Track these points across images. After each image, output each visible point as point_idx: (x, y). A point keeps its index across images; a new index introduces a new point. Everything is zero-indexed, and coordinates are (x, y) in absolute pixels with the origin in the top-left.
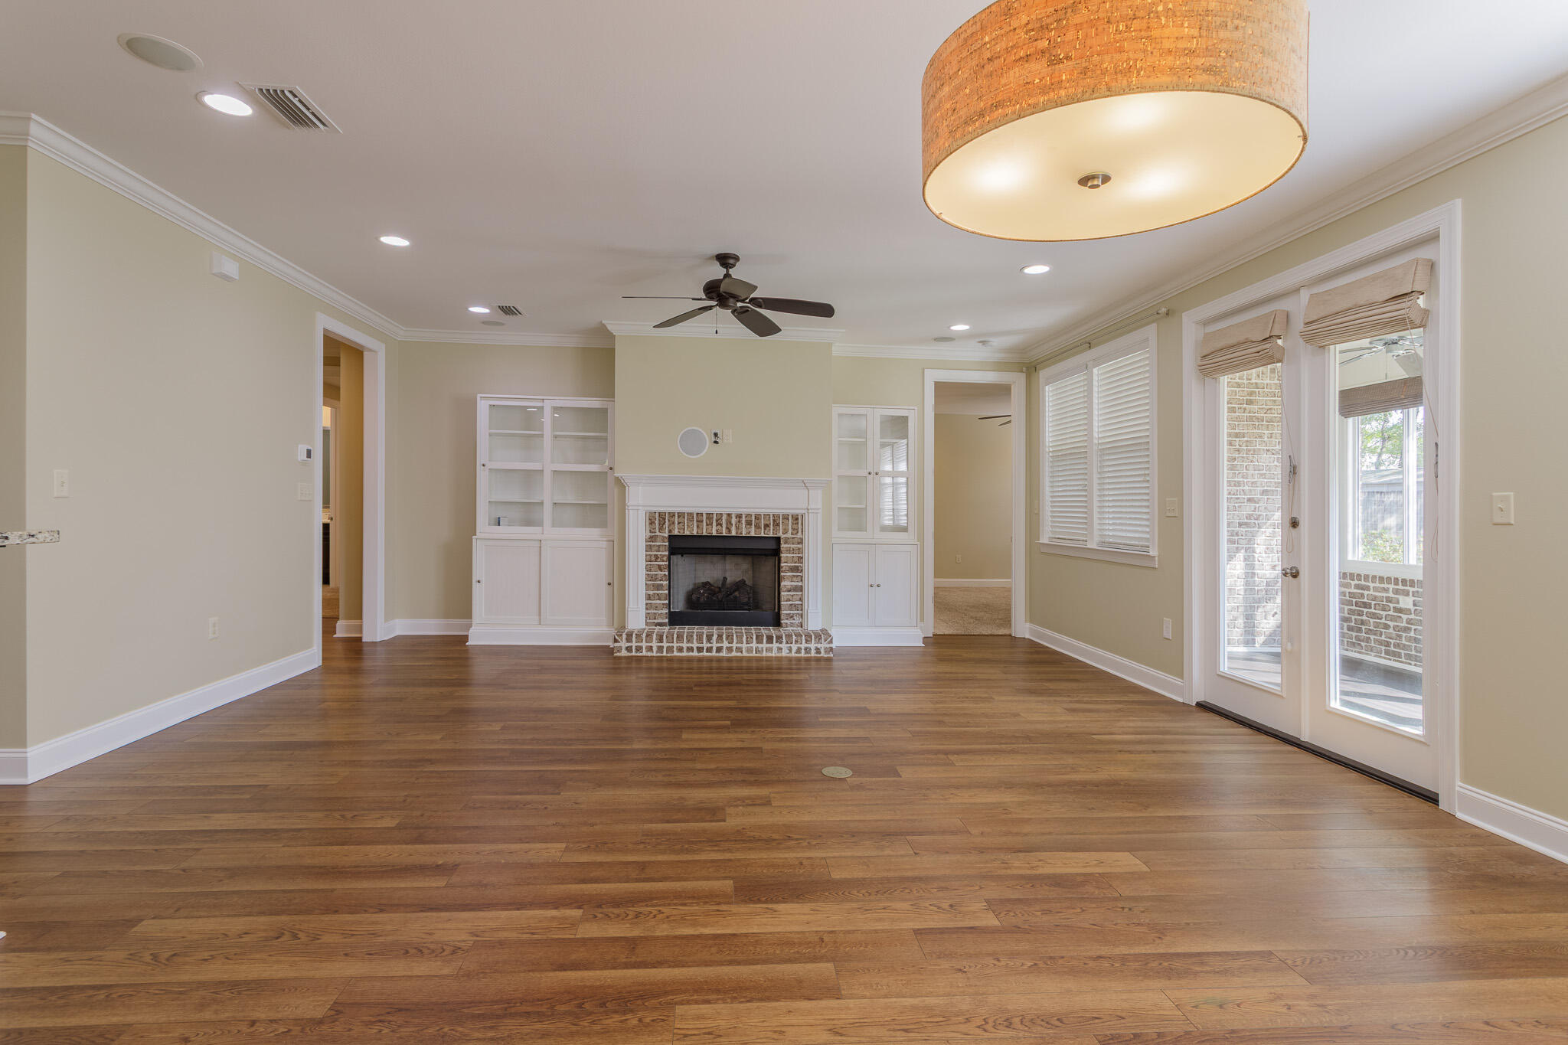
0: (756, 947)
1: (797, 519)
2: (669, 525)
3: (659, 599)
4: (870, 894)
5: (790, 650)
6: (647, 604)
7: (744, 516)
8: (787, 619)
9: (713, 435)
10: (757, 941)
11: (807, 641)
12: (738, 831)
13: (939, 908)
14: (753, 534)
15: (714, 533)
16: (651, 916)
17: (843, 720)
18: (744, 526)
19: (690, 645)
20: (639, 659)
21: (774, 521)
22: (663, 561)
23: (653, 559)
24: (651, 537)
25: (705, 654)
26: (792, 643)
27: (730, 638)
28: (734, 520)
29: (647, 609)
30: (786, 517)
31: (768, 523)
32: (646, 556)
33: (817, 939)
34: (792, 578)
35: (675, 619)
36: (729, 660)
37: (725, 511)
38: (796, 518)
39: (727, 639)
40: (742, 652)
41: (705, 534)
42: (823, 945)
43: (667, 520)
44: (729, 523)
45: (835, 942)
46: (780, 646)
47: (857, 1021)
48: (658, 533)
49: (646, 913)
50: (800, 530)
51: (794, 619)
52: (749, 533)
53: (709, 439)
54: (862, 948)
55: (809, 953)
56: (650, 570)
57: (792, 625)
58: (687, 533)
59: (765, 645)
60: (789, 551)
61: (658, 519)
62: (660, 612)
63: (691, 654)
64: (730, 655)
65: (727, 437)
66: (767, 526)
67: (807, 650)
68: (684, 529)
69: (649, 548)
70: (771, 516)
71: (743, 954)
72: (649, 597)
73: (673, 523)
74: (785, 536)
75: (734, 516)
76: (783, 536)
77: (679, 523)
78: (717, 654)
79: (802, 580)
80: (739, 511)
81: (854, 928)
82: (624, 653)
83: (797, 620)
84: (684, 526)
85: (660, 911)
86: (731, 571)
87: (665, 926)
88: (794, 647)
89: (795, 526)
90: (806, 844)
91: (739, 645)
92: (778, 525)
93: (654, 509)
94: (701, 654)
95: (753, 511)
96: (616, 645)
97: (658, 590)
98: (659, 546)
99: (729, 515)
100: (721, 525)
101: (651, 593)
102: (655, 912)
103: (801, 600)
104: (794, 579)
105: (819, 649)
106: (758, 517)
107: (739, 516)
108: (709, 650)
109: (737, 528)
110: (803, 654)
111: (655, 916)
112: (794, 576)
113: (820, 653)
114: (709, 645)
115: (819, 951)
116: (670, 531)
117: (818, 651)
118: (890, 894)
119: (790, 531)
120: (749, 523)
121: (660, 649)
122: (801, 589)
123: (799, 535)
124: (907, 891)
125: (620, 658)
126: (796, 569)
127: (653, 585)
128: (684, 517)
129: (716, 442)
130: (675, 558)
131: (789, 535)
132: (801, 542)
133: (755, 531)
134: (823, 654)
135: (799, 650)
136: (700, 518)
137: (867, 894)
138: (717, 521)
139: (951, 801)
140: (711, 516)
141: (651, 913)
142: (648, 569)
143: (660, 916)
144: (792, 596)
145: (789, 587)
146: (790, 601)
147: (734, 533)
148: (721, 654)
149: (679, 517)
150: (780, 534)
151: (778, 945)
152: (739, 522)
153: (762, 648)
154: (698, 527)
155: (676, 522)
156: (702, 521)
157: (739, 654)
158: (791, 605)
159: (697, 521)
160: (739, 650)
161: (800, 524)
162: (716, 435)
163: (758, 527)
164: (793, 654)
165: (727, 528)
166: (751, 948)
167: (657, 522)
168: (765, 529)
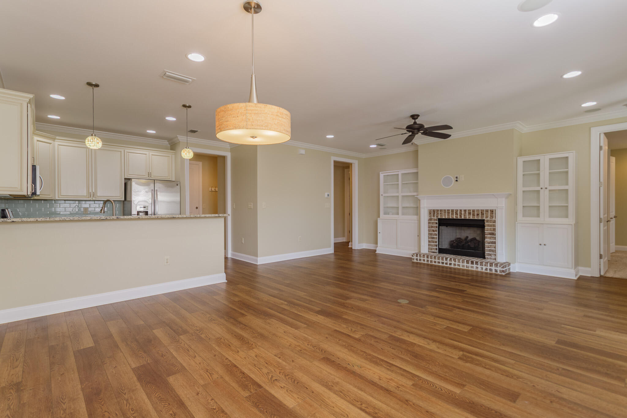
1: (493, 212)
2: (437, 215)
3: (433, 243)
5: (482, 268)
6: (428, 244)
7: (467, 211)
8: (488, 256)
9: (455, 178)
11: (490, 266)
14: (471, 218)
15: (455, 218)
18: (467, 214)
19: (439, 261)
20: (421, 264)
21: (481, 212)
22: (434, 228)
23: (431, 227)
24: (430, 219)
25: (445, 265)
26: (483, 266)
27: (455, 260)
28: (463, 212)
29: (429, 246)
30: (487, 211)
31: (478, 213)
32: (428, 226)
34: (490, 238)
35: (441, 251)
36: (455, 269)
37: (459, 209)
38: (492, 211)
39: (454, 260)
40: (460, 266)
41: (451, 218)
43: (436, 213)
44: (461, 214)
46: (477, 266)
48: (432, 218)
50: (494, 217)
51: (491, 256)
52: (470, 217)
53: (454, 179)
56: (430, 231)
57: (491, 259)
58: (443, 217)
59: (470, 265)
60: (488, 226)
61: (432, 212)
62: (433, 247)
63: (439, 264)
64: (454, 267)
65: (462, 178)
66: (478, 215)
67: (491, 270)
68: (442, 216)
69: (429, 223)
70: (480, 211)
72: (429, 242)
73: (438, 214)
74: (487, 219)
75: (463, 211)
76: (486, 219)
77: (440, 214)
78: (450, 266)
79: (495, 239)
80: (465, 208)
82: (415, 261)
83: (493, 257)
84: (442, 214)
86: (469, 234)
88: (484, 268)
89: (492, 215)
91: (459, 263)
92: (483, 214)
93: (431, 208)
94: (443, 265)
95: (472, 209)
96: (413, 257)
97: (433, 239)
98: (433, 222)
99: (461, 210)
100: (457, 214)
101: (430, 240)
103: (495, 248)
104: (492, 238)
105: (496, 270)
106: (474, 211)
107: (465, 211)
108: (446, 264)
109: (464, 215)
110: (488, 271)
112: (492, 237)
113: (497, 272)
114: (446, 262)
116: (437, 217)
117: (496, 271)
119: (489, 217)
120: (470, 214)
121: (428, 261)
122: (495, 243)
123: (494, 219)
125: (414, 262)
126: (493, 234)
127: (431, 237)
128: (442, 211)
129: (457, 181)
130: (443, 228)
131: (489, 219)
132: (495, 222)
133: (472, 217)
134: (498, 273)
135: (486, 269)
136: (449, 211)
138: (456, 212)
140: (453, 211)
142: (429, 231)
144: (491, 246)
145: (489, 242)
146: (489, 248)
147: (463, 218)
148: (451, 266)
149: (440, 211)
150: (484, 218)
152: (465, 213)
153: (469, 266)
154: (448, 215)
155: (439, 213)
156: (449, 213)
157: (459, 267)
158: (490, 250)
159: (448, 213)
160: (459, 265)
161: (494, 214)
162: (457, 177)
163: (474, 215)
164: (484, 271)
165: (460, 216)
167: (432, 213)
168: (477, 216)
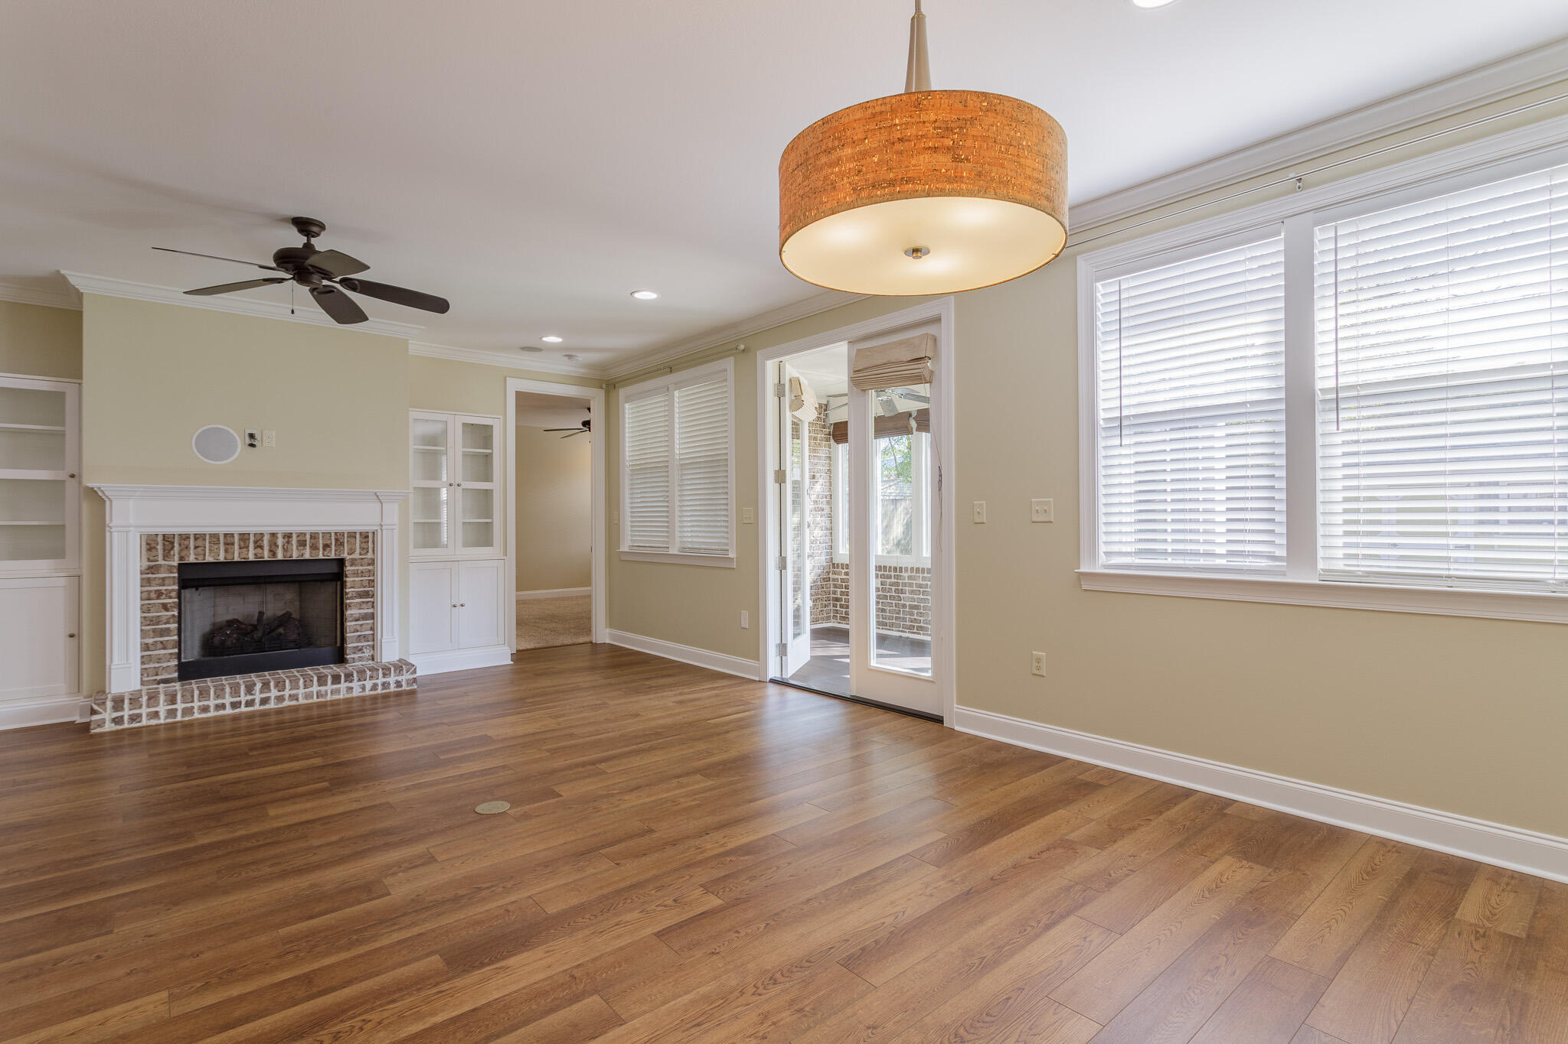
0: (507, 1013)
1: (367, 537)
2: (180, 551)
3: (165, 648)
4: (596, 916)
5: (363, 688)
6: (142, 657)
7: (294, 536)
8: (354, 653)
9: (247, 438)
10: (505, 1005)
11: (384, 675)
12: (413, 900)
13: (665, 906)
14: (307, 556)
15: (251, 558)
16: (356, 1030)
17: (467, 752)
18: (294, 547)
19: (220, 701)
20: (136, 733)
21: (336, 540)
22: (171, 598)
23: (153, 595)
24: (150, 568)
25: (243, 709)
26: (365, 680)
27: (280, 685)
28: (280, 541)
29: (143, 663)
30: (352, 535)
31: (328, 542)
32: (142, 592)
33: (567, 978)
34: (360, 606)
35: (187, 672)
36: (279, 712)
37: (267, 530)
38: (365, 536)
39: (276, 686)
40: (297, 700)
41: (236, 559)
42: (578, 981)
43: (176, 545)
44: (273, 545)
45: (588, 974)
46: (350, 685)
47: (651, 1036)
48: (161, 562)
49: (346, 1029)
50: (370, 550)
51: (364, 652)
52: (302, 555)
53: (240, 442)
54: (617, 970)
55: (567, 994)
56: (149, 611)
57: (361, 659)
58: (209, 559)
59: (330, 687)
60: (356, 574)
61: (157, 545)
62: (165, 665)
63: (222, 712)
64: (280, 706)
65: (269, 439)
66: (326, 546)
67: (385, 685)
68: (205, 555)
69: (146, 582)
70: (333, 535)
71: (497, 1024)
72: (146, 647)
73: (187, 547)
74: (351, 557)
75: (280, 536)
76: (349, 557)
77: (196, 547)
78: (262, 707)
79: (373, 607)
80: (288, 530)
81: (597, 954)
82: (109, 727)
83: (367, 653)
84: (204, 550)
85: (364, 1020)
86: (274, 604)
87: (381, 1034)
88: (369, 684)
89: (364, 546)
90: (501, 889)
91: (294, 692)
92: (342, 544)
93: (153, 531)
94: (237, 711)
95: (308, 530)
96: (95, 717)
97: (161, 636)
98: (163, 579)
99: (273, 535)
100: (261, 547)
101: (150, 641)
102: (360, 1024)
103: (372, 629)
104: (364, 606)
105: (400, 682)
106: (314, 536)
107: (288, 536)
108: (250, 703)
109: (285, 550)
110: (380, 691)
111: (361, 1029)
112: (363, 602)
113: (401, 686)
114: (249, 697)
115: (578, 989)
116: (181, 558)
117: (398, 684)
118: (614, 909)
119: (358, 550)
120: (302, 544)
121: (172, 713)
122: (372, 616)
123: (370, 555)
124: (629, 901)
125: (101, 735)
126: (366, 594)
127: (154, 631)
128: (205, 540)
129: (252, 445)
130: (187, 593)
131: (356, 556)
132: (372, 562)
133: (311, 553)
134: (405, 687)
135: (374, 687)
136: (229, 540)
137: (592, 917)
138: (255, 542)
139: (623, 807)
140: (246, 537)
141: (354, 1027)
142: (145, 609)
143: (369, 1026)
144: (361, 625)
145: (357, 616)
146: (358, 631)
147: (280, 556)
148: (267, 707)
149: (196, 539)
150: (345, 555)
151: (531, 1000)
152: (288, 542)
153: (326, 691)
154: (226, 551)
155: (192, 546)
156: (233, 544)
157: (294, 703)
158: (359, 636)
159: (226, 544)
160: (295, 697)
161: (370, 545)
162: (252, 436)
163: (314, 547)
164: (368, 692)
165: (270, 551)
166: (503, 1015)
167: (160, 547)
168: (324, 550)
